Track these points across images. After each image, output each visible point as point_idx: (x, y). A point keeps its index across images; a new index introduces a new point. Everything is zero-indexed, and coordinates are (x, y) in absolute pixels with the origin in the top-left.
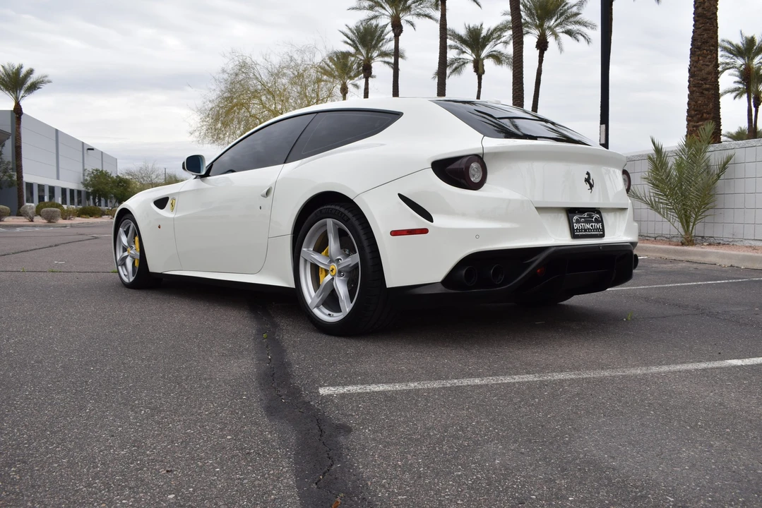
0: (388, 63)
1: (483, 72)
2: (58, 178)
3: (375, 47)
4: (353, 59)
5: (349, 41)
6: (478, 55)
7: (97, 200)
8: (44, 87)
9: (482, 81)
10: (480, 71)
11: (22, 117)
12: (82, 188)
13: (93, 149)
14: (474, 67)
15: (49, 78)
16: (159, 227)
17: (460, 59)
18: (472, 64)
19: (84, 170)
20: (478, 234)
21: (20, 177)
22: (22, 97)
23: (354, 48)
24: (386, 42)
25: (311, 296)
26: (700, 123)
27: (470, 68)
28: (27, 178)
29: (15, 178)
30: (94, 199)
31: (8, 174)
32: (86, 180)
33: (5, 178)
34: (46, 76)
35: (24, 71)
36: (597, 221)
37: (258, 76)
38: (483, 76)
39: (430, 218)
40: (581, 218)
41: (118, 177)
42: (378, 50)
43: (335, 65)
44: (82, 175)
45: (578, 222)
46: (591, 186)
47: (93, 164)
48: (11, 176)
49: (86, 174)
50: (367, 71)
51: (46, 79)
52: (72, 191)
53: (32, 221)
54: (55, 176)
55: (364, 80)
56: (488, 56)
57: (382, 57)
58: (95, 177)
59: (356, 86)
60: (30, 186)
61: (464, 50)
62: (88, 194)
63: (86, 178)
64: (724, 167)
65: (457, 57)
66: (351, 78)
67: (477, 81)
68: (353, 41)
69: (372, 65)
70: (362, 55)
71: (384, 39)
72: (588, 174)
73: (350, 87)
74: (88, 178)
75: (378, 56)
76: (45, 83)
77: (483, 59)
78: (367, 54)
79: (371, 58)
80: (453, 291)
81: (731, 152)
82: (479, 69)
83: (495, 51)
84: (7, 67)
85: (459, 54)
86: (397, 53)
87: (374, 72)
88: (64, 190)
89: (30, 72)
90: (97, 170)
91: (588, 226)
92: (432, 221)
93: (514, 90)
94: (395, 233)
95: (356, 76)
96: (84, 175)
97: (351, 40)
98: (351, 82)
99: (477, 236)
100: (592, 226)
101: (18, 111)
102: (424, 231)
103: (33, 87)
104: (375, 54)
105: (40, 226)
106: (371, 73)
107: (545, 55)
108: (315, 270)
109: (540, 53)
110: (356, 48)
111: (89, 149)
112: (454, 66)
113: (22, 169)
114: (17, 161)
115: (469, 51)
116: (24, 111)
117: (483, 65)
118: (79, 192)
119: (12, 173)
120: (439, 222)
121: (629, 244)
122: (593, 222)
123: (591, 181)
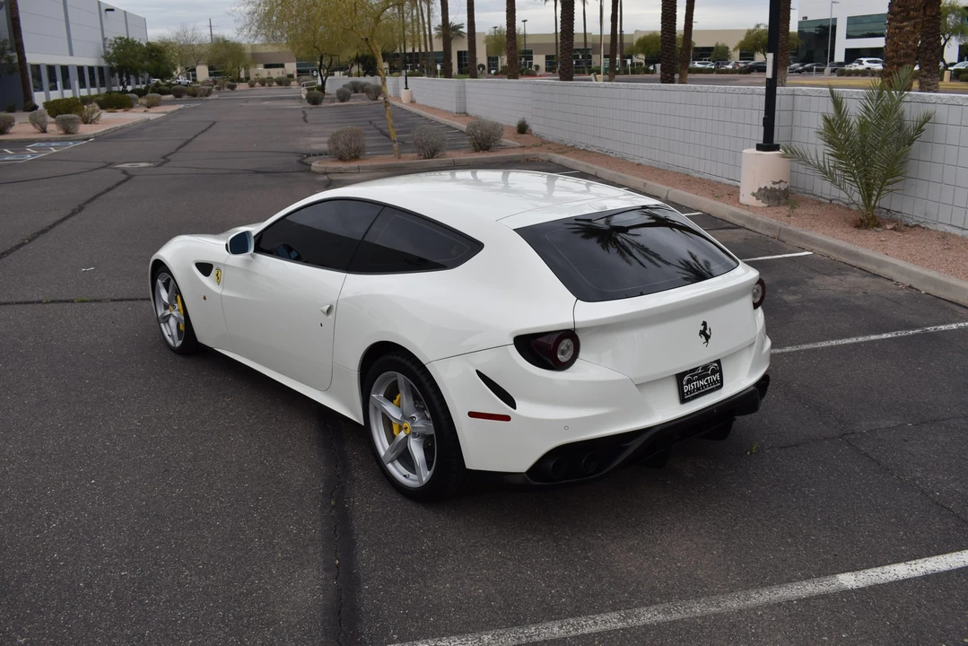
2: (71, 54)
7: (125, 79)
12: (103, 63)
13: (112, 10)
16: (205, 298)
19: (105, 39)
20: (566, 425)
21: (22, 58)
25: (384, 448)
26: (905, 24)
28: (32, 58)
29: (16, 60)
30: (121, 77)
31: (5, 56)
32: (108, 53)
36: (714, 372)
39: (512, 404)
40: (692, 376)
41: (148, 44)
44: (102, 46)
45: (689, 382)
46: (708, 337)
47: (115, 31)
48: (10, 59)
49: (107, 45)
52: (91, 69)
53: (44, 131)
54: (68, 52)
58: (118, 48)
60: (37, 67)
62: (112, 71)
63: (108, 49)
64: (919, 130)
72: (704, 324)
74: (111, 51)
80: (538, 483)
81: (930, 108)
88: (80, 69)
90: (120, 38)
91: (702, 382)
92: (515, 408)
94: (472, 414)
96: (104, 46)
99: (566, 428)
100: (707, 381)
102: (507, 418)
105: (57, 140)
108: (388, 422)
111: (107, 10)
113: (23, 48)
114: (16, 38)
118: (101, 69)
119: (11, 55)
120: (523, 409)
121: (753, 388)
122: (708, 375)
123: (708, 332)
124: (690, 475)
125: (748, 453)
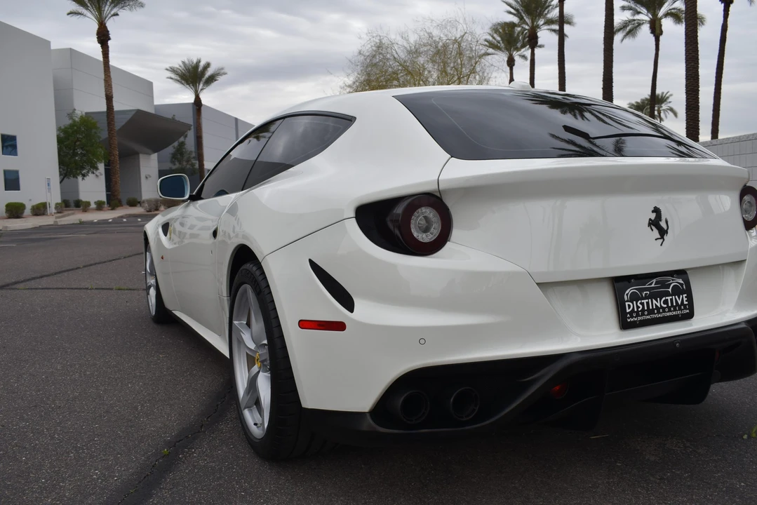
0: (554, 31)
1: (661, 33)
3: (540, 15)
4: (519, 29)
5: (513, 11)
6: (655, 15)
8: (221, 79)
9: (660, 43)
10: (658, 31)
11: (202, 108)
14: (651, 28)
15: (225, 71)
16: (162, 258)
17: (634, 20)
18: (648, 25)
20: (422, 337)
21: (201, 165)
22: (202, 89)
23: (519, 17)
24: (552, 8)
27: (646, 28)
28: (207, 165)
29: (197, 166)
31: (190, 163)
33: (188, 166)
34: (222, 69)
35: (202, 64)
36: (677, 291)
37: (396, 56)
38: (661, 38)
39: (350, 305)
40: (641, 290)
42: (544, 17)
43: (500, 36)
45: (634, 298)
46: (663, 233)
48: (193, 165)
50: (533, 41)
51: (222, 71)
55: (530, 51)
56: (667, 15)
57: (549, 25)
59: (524, 57)
61: (639, 10)
65: (631, 18)
66: (518, 49)
67: (654, 43)
68: (517, 10)
69: (539, 34)
70: (527, 24)
71: (549, 6)
72: (657, 211)
73: (517, 58)
75: (544, 24)
76: (221, 75)
77: (661, 19)
78: (533, 22)
79: (538, 27)
82: (656, 30)
83: (674, 9)
84: (187, 62)
85: (634, 15)
86: (562, 20)
87: (540, 42)
89: (208, 66)
91: (658, 303)
92: (352, 311)
93: (687, 51)
94: (304, 324)
95: (523, 46)
97: (515, 9)
98: (518, 53)
100: (666, 302)
101: (198, 102)
102: (340, 326)
103: (212, 79)
104: (541, 22)
106: (537, 43)
107: (730, 9)
109: (725, 6)
110: (521, 18)
112: (628, 28)
113: (203, 158)
114: (198, 150)
115: (644, 11)
116: (203, 102)
117: (661, 25)
119: (194, 162)
120: (365, 312)
121: (743, 326)
122: (667, 294)
123: (663, 224)
124: (652, 458)
125: (745, 437)
